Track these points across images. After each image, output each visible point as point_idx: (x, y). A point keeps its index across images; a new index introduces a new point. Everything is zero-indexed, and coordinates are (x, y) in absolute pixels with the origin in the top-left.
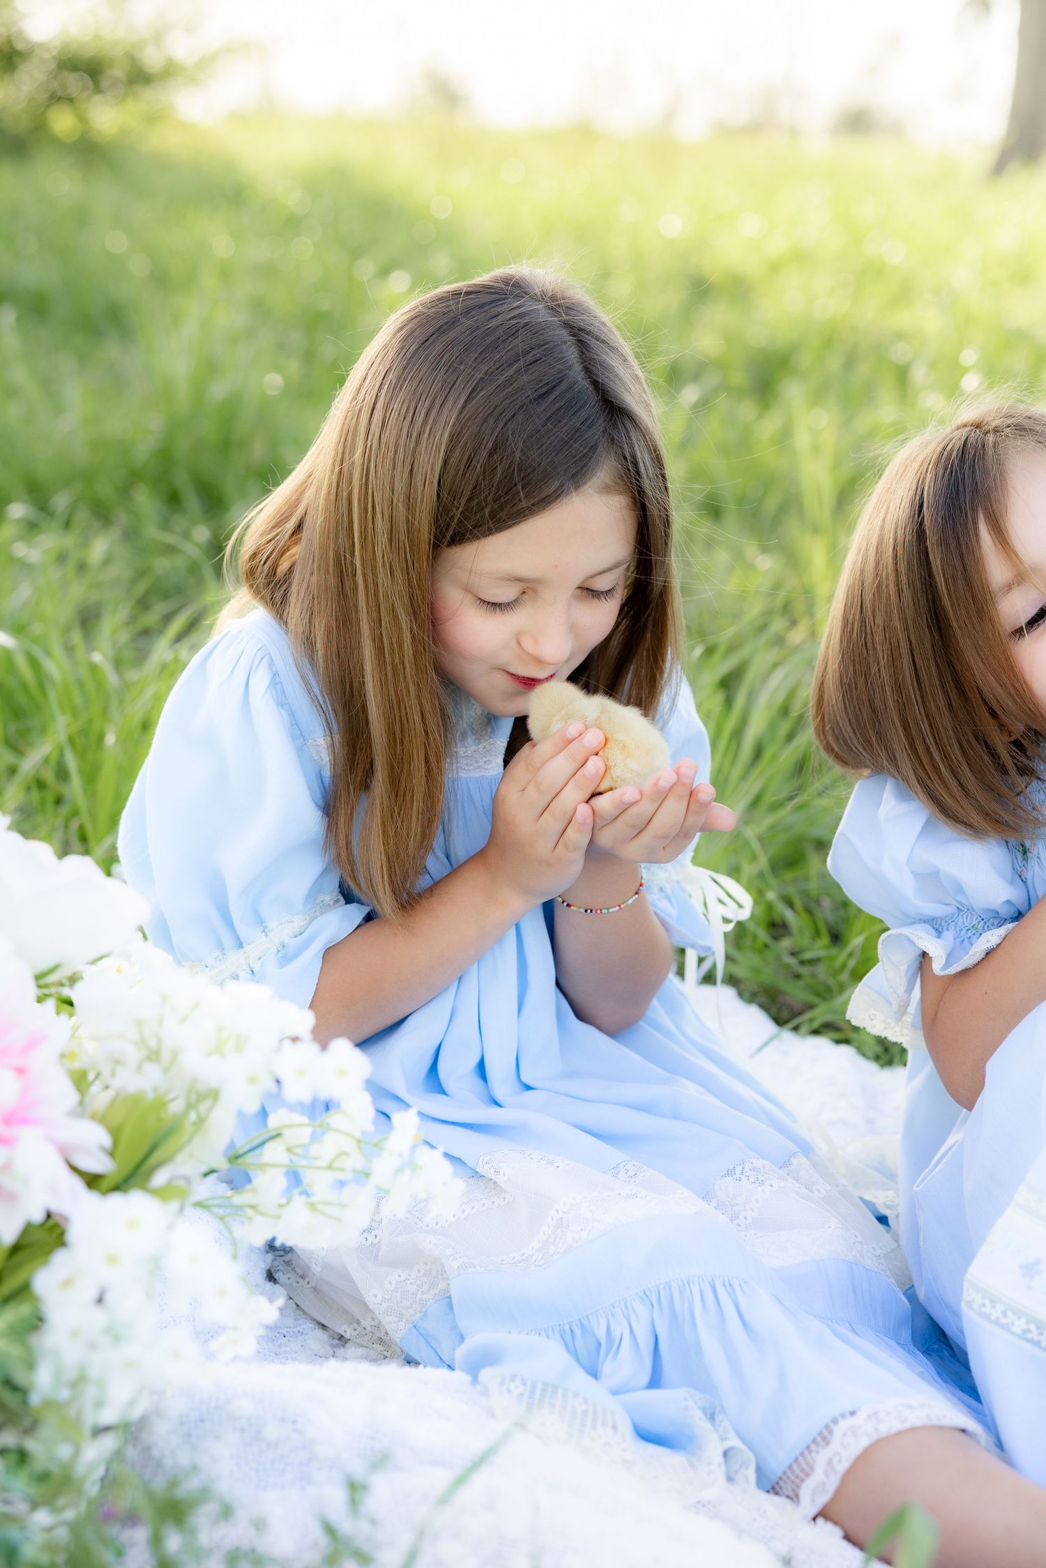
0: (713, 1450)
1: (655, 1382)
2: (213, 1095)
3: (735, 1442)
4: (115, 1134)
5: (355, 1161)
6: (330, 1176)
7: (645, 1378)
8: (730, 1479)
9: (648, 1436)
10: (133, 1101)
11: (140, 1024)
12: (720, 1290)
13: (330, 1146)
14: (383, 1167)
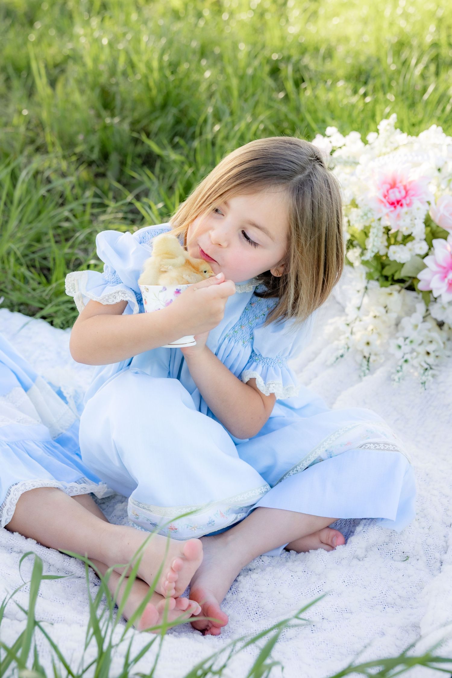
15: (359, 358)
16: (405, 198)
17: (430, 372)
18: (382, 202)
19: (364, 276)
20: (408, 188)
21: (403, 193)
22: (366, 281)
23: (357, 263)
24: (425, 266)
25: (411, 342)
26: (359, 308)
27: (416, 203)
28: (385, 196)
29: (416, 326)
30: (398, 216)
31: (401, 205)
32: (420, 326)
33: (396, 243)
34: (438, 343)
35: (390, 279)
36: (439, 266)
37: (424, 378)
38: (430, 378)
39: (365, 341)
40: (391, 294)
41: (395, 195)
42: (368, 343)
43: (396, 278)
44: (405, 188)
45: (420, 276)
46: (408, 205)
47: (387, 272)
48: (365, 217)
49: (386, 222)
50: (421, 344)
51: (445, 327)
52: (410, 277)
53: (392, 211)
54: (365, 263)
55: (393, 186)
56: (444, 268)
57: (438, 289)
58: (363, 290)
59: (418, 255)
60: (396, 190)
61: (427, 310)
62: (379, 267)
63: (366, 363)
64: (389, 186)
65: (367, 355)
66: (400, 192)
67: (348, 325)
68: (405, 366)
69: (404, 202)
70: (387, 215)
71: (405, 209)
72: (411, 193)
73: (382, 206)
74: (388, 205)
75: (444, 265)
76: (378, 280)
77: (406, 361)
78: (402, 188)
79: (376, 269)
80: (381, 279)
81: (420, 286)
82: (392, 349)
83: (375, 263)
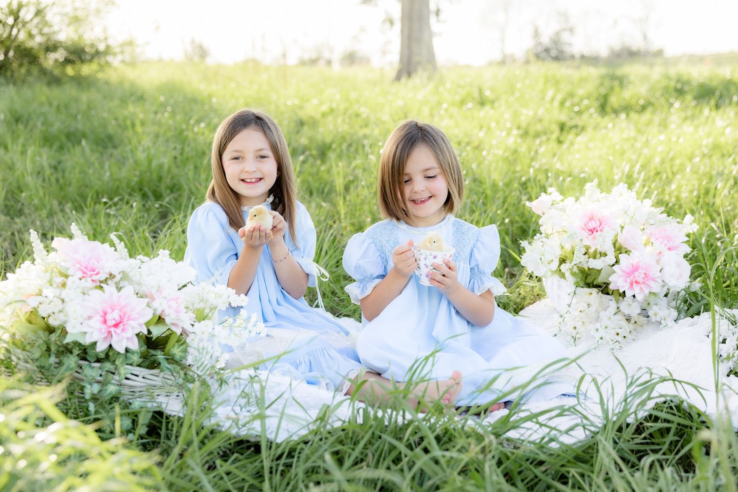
0: (324, 383)
1: (311, 371)
2: (216, 308)
3: (328, 381)
4: (197, 315)
5: (244, 325)
6: (239, 329)
7: (308, 370)
8: (328, 389)
9: (309, 383)
10: (198, 310)
11: (198, 294)
12: (324, 351)
13: (239, 321)
14: (250, 326)
15: (569, 338)
16: (599, 227)
17: (618, 343)
18: (584, 229)
19: (572, 283)
20: (601, 220)
21: (598, 223)
22: (575, 287)
23: (568, 274)
24: (614, 272)
25: (606, 327)
26: (569, 306)
27: (606, 229)
28: (585, 225)
29: (610, 318)
30: (594, 237)
31: (597, 231)
32: (612, 317)
33: (594, 258)
34: (625, 329)
35: (591, 285)
36: (624, 272)
37: (612, 346)
38: (618, 347)
39: (573, 326)
40: (591, 294)
41: (592, 225)
42: (575, 328)
43: (595, 283)
44: (599, 220)
45: (610, 279)
46: (601, 231)
47: (589, 280)
48: (571, 238)
49: (587, 242)
50: (614, 328)
51: (633, 321)
52: (605, 283)
53: (590, 234)
54: (573, 274)
55: (591, 219)
56: (628, 274)
57: (623, 286)
58: (572, 294)
59: (609, 266)
60: (593, 222)
61: (618, 308)
62: (584, 279)
63: (573, 340)
64: (588, 219)
65: (574, 336)
66: (596, 223)
67: (561, 317)
68: (600, 341)
69: (599, 229)
70: (587, 238)
71: (599, 232)
72: (603, 223)
73: (584, 232)
74: (587, 231)
75: (628, 271)
76: (582, 287)
77: (601, 338)
78: (597, 220)
79: (582, 280)
80: (584, 286)
81: (611, 287)
82: (593, 332)
83: (580, 275)
